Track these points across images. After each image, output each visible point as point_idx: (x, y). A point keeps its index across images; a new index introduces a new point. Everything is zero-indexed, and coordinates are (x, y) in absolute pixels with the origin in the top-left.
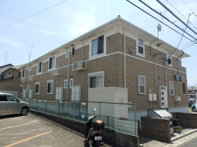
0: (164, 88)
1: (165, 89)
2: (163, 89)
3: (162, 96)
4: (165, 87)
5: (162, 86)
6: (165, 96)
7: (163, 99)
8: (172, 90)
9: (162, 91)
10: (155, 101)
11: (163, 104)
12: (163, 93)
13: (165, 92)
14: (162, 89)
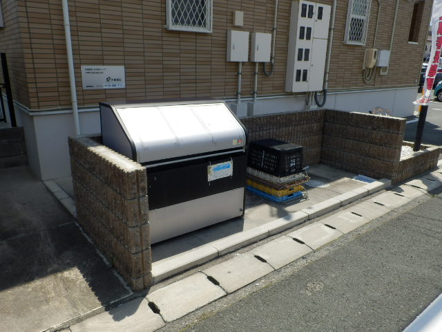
0: (316, 11)
1: (320, 17)
2: (310, 16)
3: (302, 44)
4: (321, 9)
5: (308, 3)
6: (318, 47)
7: (304, 55)
8: (358, 24)
9: (303, 22)
10: (262, 64)
11: (303, 76)
12: (306, 33)
13: (321, 28)
14: (307, 12)
